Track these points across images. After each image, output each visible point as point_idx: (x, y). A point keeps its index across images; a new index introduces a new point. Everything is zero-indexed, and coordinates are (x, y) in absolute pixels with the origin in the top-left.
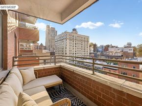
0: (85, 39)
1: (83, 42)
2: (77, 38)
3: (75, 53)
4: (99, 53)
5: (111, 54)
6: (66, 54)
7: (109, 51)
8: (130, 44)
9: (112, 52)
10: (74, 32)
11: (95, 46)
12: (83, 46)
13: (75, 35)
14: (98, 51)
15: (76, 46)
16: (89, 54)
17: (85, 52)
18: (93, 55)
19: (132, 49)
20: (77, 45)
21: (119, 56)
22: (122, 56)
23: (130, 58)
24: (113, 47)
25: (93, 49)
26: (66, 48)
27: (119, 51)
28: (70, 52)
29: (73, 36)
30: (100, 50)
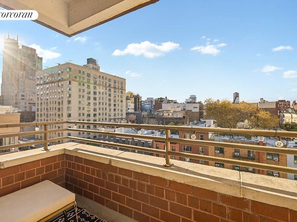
0: (118, 84)
1: (112, 90)
2: (98, 80)
3: (92, 113)
4: (145, 113)
5: (166, 115)
6: (69, 115)
7: (163, 109)
8: (193, 98)
9: (168, 111)
10: (91, 65)
11: (137, 98)
12: (112, 98)
13: (93, 73)
14: (142, 109)
15: (95, 99)
16: (124, 116)
17: (117, 112)
18: (134, 117)
19: (198, 105)
20: (97, 96)
21: (180, 119)
22: (184, 117)
23: (195, 122)
24: (169, 102)
25: (132, 106)
26: (69, 102)
27: (179, 109)
28: (81, 112)
29: (89, 75)
30: (147, 106)
